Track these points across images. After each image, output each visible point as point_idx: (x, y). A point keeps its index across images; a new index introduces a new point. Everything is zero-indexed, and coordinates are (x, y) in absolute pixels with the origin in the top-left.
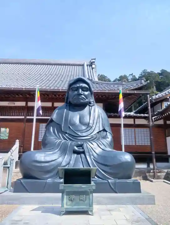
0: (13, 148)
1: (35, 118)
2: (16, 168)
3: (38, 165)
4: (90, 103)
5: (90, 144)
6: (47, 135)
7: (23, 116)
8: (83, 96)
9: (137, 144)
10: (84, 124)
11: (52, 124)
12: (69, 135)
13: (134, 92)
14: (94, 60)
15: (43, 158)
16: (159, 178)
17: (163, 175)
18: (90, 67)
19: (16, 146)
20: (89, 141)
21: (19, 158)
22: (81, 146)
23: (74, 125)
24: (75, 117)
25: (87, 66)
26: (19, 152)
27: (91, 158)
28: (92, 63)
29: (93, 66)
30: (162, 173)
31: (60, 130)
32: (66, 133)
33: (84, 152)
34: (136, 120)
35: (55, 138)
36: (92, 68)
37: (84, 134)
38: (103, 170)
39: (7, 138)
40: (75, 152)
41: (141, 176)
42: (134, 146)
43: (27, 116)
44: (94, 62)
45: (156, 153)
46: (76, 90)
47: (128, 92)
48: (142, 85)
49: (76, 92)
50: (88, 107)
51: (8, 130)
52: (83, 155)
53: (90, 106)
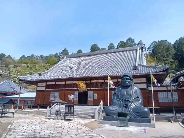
0: (101, 104)
1: (108, 88)
2: (102, 113)
3: (111, 111)
4: (131, 85)
5: (130, 103)
6: (114, 99)
7: (103, 87)
8: (127, 82)
9: (169, 102)
10: (128, 95)
11: (115, 94)
12: (122, 99)
13: (161, 73)
14: (144, 46)
15: (112, 109)
16: (178, 121)
17: (181, 120)
18: (141, 50)
19: (102, 103)
20: (130, 102)
21: (104, 109)
22: (127, 104)
23: (124, 95)
24: (125, 92)
25: (139, 49)
26: (103, 106)
27: (130, 109)
28: (142, 47)
29: (144, 50)
30: (181, 119)
31: (118, 98)
32: (121, 99)
33: (128, 107)
34: (168, 87)
35: (116, 101)
36: (143, 51)
37: (128, 99)
38: (135, 114)
39: (97, 98)
40: (124, 107)
41: (167, 120)
42: (167, 103)
43: (105, 87)
44: (144, 47)
45: (175, 107)
46: (124, 80)
47: (157, 73)
48: (166, 68)
49: (124, 81)
50: (130, 87)
51: (97, 95)
52: (127, 108)
53: (131, 86)
